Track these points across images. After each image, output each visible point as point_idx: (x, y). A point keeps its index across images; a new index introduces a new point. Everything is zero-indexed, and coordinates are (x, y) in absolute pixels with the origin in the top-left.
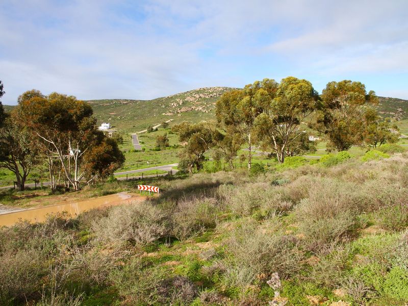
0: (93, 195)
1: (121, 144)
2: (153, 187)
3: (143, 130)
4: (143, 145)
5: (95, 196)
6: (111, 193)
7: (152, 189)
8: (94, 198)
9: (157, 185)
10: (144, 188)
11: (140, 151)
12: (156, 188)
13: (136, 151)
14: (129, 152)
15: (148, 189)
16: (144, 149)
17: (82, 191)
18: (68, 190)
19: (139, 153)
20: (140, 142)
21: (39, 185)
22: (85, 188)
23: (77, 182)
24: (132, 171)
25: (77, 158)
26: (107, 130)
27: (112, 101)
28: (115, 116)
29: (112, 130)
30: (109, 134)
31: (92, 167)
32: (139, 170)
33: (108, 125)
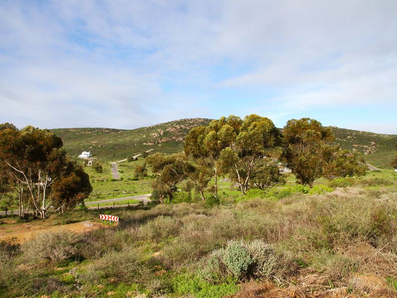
0: (56, 223)
1: (100, 172)
2: (113, 217)
3: (123, 159)
4: (122, 174)
5: (59, 224)
6: (75, 222)
7: (112, 218)
8: (56, 226)
9: (118, 215)
10: (106, 218)
11: (118, 180)
12: (116, 217)
13: (114, 180)
14: (107, 181)
15: (108, 219)
16: (122, 179)
17: (47, 220)
18: (35, 218)
19: (116, 182)
20: (119, 171)
21: (9, 212)
22: (52, 217)
23: (45, 211)
24: (107, 200)
25: (46, 188)
26: (87, 159)
27: (94, 129)
28: (96, 144)
29: (92, 158)
30: (89, 162)
31: (59, 196)
32: (115, 199)
33: (88, 153)
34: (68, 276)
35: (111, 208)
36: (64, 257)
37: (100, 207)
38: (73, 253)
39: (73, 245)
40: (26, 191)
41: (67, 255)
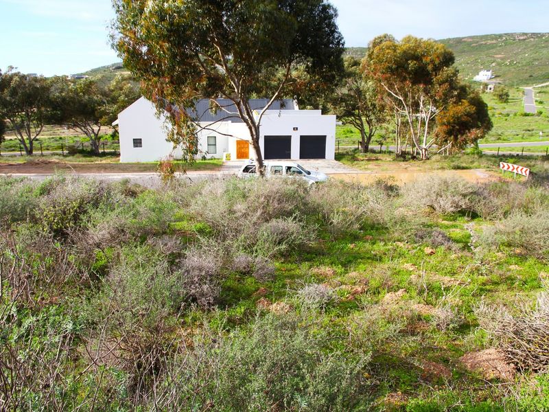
0: (440, 167)
1: (505, 102)
2: (521, 168)
4: (540, 106)
5: (443, 168)
6: (463, 168)
7: (519, 169)
8: (440, 171)
9: (528, 166)
10: (509, 168)
11: (533, 115)
12: (525, 169)
13: (526, 115)
14: (515, 115)
15: (513, 170)
16: (541, 113)
17: (428, 161)
18: (414, 158)
19: (529, 118)
20: (536, 101)
21: (384, 148)
22: (434, 158)
23: (426, 150)
24: (513, 144)
25: (430, 120)
26: (486, 81)
27: (501, 36)
28: (502, 59)
29: (494, 80)
30: (489, 87)
31: (444, 132)
32: (526, 144)
33: (489, 73)
34: (456, 233)
35: (518, 155)
36: (452, 209)
37: (501, 153)
38: (464, 207)
39: (464, 196)
40: (405, 124)
41: (456, 207)
